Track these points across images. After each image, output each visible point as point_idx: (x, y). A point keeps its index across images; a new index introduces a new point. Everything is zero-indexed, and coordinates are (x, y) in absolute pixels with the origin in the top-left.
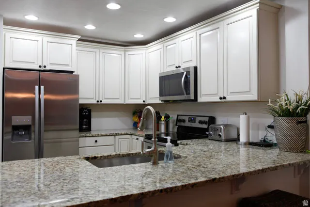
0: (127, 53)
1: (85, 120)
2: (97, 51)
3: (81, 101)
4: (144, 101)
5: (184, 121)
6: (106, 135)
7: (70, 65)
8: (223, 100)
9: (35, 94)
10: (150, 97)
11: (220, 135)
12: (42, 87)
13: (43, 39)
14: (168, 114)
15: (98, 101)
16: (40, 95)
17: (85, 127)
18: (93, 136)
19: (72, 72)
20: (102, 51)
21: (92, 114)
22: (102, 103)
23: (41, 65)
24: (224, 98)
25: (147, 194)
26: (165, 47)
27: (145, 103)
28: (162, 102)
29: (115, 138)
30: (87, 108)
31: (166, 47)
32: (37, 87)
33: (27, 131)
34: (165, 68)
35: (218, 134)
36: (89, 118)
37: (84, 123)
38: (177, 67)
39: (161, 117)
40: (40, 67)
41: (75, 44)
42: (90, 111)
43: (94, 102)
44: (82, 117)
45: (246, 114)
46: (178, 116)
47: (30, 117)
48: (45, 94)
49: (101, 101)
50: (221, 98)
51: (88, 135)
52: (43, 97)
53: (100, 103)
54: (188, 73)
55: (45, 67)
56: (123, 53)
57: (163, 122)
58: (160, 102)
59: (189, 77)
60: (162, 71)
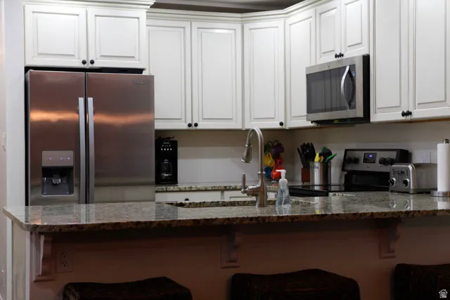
0: (247, 26)
1: (166, 161)
2: (187, 24)
3: (159, 125)
4: (281, 124)
5: (356, 161)
6: (206, 190)
7: (137, 56)
8: (408, 118)
9: (78, 112)
10: (293, 115)
11: (406, 183)
12: (90, 100)
13: (87, 12)
14: (328, 148)
15: (190, 125)
16: (86, 114)
17: (165, 175)
18: (180, 191)
19: (140, 71)
20: (195, 25)
21: (180, 150)
22: (198, 127)
23: (85, 59)
24: (409, 113)
25: (234, 221)
26: (318, 15)
27: (284, 127)
28: (313, 125)
29: (222, 194)
30: (169, 138)
31: (321, 14)
32: (81, 100)
33: (65, 178)
34: (318, 56)
35: (403, 179)
36: (173, 158)
37: (165, 168)
38: (336, 56)
39: (315, 155)
40: (84, 62)
41: (145, 14)
42: (174, 145)
43: (183, 126)
44: (160, 156)
45: (447, 141)
46: (346, 151)
47: (71, 153)
48: (95, 112)
49: (196, 125)
50: (404, 114)
51: (172, 188)
52: (92, 118)
53: (194, 128)
54: (352, 67)
55: (92, 62)
56: (238, 27)
57: (317, 165)
58: (309, 124)
59: (354, 75)
60: (313, 64)
